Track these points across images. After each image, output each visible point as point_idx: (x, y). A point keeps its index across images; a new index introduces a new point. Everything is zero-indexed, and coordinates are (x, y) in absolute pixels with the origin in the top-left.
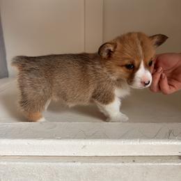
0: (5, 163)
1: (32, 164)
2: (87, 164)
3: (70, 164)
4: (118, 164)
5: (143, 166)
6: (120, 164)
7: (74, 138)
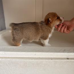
0: (9, 60)
1: (18, 60)
2: (36, 60)
3: (30, 60)
4: (46, 60)
5: (54, 61)
6: (47, 60)
7: (32, 52)
